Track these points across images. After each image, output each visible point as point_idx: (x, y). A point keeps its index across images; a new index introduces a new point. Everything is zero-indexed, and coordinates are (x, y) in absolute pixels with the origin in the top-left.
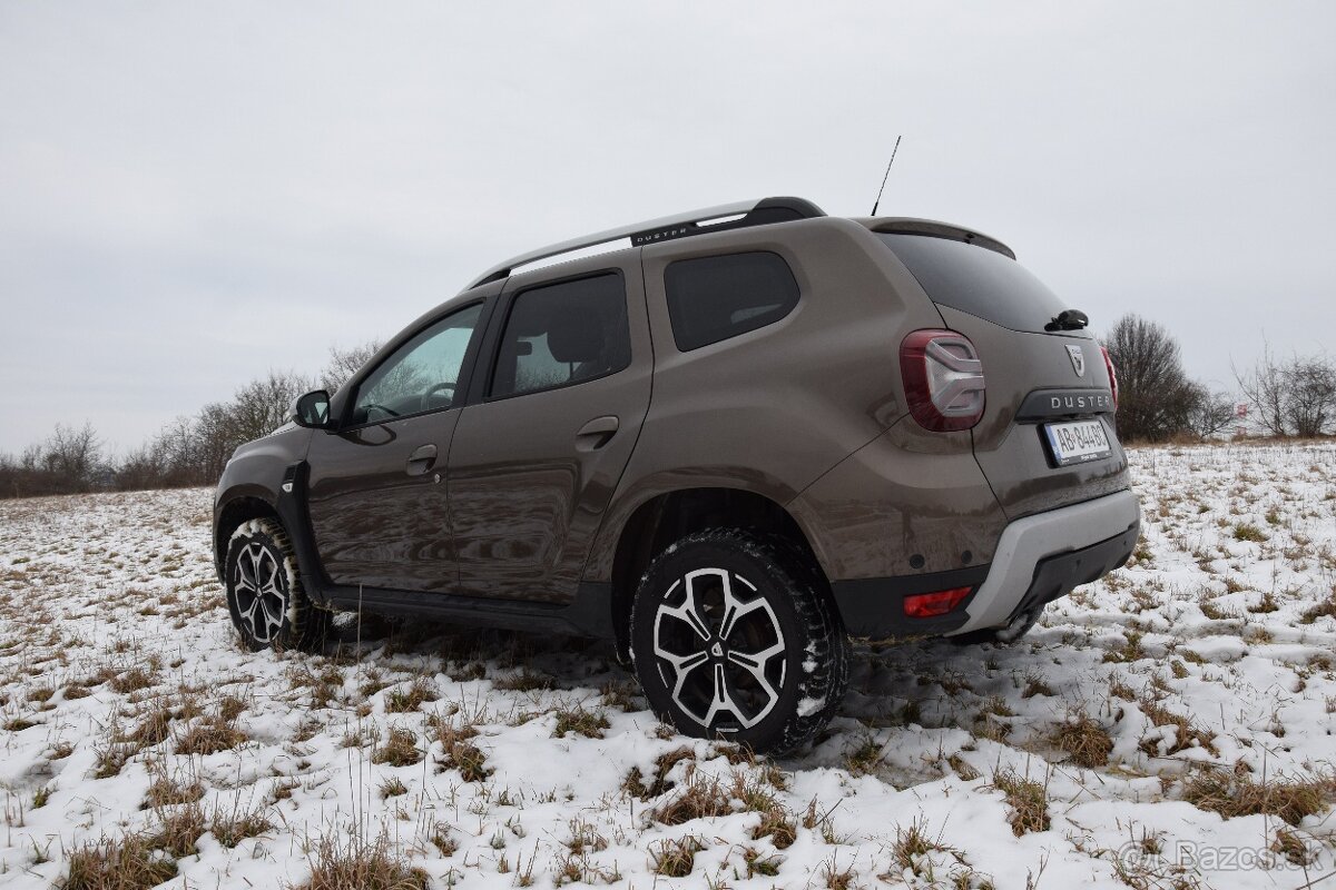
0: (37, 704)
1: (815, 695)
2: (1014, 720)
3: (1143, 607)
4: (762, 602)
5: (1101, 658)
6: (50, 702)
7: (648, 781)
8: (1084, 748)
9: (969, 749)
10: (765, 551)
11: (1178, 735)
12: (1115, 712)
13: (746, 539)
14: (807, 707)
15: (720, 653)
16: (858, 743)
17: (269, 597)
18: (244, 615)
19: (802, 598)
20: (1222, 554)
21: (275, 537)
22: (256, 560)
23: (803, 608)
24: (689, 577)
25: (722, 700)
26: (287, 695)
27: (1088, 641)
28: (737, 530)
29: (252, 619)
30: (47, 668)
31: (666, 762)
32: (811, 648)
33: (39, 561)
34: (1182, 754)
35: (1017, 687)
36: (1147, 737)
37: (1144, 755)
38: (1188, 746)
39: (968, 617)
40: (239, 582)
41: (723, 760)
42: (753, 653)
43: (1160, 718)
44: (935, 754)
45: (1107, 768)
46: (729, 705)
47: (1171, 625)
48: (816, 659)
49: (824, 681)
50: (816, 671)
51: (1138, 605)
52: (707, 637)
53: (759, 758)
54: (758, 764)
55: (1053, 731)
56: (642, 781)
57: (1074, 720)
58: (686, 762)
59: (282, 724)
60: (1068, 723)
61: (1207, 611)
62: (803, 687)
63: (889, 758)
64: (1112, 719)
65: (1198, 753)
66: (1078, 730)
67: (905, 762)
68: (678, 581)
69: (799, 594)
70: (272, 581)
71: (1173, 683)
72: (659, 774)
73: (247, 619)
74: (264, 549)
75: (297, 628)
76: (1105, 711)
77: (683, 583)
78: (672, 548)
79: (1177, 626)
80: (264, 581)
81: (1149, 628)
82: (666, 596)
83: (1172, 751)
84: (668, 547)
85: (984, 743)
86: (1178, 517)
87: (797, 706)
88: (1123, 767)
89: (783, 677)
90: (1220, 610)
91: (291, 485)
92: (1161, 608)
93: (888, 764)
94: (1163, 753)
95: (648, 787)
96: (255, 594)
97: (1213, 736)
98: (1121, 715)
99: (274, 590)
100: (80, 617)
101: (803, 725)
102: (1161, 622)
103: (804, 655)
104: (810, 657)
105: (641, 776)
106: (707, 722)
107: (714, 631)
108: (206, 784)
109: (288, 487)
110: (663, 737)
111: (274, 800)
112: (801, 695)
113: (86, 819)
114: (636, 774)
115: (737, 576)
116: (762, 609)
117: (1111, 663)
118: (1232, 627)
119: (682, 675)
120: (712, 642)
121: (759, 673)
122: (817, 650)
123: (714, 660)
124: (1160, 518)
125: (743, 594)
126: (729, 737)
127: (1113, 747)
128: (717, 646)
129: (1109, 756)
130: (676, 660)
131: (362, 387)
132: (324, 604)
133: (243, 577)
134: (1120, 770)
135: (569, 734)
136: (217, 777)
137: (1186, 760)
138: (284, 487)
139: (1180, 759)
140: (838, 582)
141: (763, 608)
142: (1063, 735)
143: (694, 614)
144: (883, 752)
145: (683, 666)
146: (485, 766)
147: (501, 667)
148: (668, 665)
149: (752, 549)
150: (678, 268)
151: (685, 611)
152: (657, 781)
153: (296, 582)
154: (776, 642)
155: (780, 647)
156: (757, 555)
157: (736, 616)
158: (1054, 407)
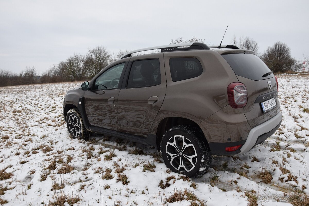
0: (26, 155)
1: (203, 167)
2: (249, 169)
3: (280, 134)
4: (192, 145)
5: (270, 150)
6: (29, 155)
7: (164, 183)
8: (266, 179)
9: (239, 179)
10: (193, 133)
11: (288, 177)
12: (273, 169)
13: (188, 130)
14: (201, 169)
15: (181, 154)
16: (213, 175)
17: (76, 127)
18: (71, 130)
19: (201, 145)
20: (300, 116)
21: (77, 114)
22: (73, 118)
23: (201, 147)
24: (175, 136)
25: (182, 165)
26: (82, 154)
27: (267, 143)
28: (186, 127)
29: (73, 131)
30: (28, 144)
31: (169, 179)
32: (203, 157)
33: (25, 107)
34: (289, 182)
35: (250, 159)
36: (281, 177)
37: (280, 182)
38: (290, 180)
39: (240, 151)
40: (69, 123)
41: (182, 180)
42: (189, 156)
43: (284, 171)
44: (231, 180)
45: (271, 184)
46: (183, 166)
47: (287, 139)
48: (204, 159)
49: (206, 164)
50: (204, 162)
51: (279, 133)
52: (179, 150)
53: (190, 179)
54: (190, 180)
55: (259, 174)
56: (163, 184)
57: (264, 171)
58: (173, 179)
59: (81, 164)
60: (262, 172)
61: (296, 136)
62: (201, 165)
63: (220, 180)
64: (272, 171)
65: (293, 183)
66: (264, 174)
67: (224, 181)
68: (172, 137)
69: (200, 144)
70: (77, 124)
71: (287, 159)
72: (167, 182)
73: (72, 131)
74: (75, 116)
75: (83, 134)
76: (271, 169)
78: (171, 130)
79: (288, 139)
80: (75, 123)
81: (282, 140)
82: (169, 140)
83: (286, 181)
84: (170, 129)
85: (242, 177)
86: (289, 104)
87: (199, 169)
88: (275, 184)
89: (196, 162)
90: (299, 135)
91: (81, 102)
92: (284, 134)
93: (220, 181)
94: (284, 182)
95: (165, 185)
96: (73, 126)
97: (297, 178)
98: (275, 170)
99: (77, 126)
100: (34, 126)
101: (200, 173)
102: (285, 138)
103: (201, 158)
104: (203, 159)
105: (163, 182)
106: (178, 169)
107: (180, 149)
108: (65, 184)
109: (80, 103)
110: (168, 173)
111: (80, 189)
112: (200, 167)
113: (39, 193)
115: (186, 138)
116: (192, 146)
117: (272, 152)
118: (302, 141)
119: (173, 158)
120: (180, 152)
121: (191, 161)
122: (204, 157)
123: (180, 156)
124: (285, 104)
125: (187, 142)
126: (183, 174)
127: (272, 178)
128: (181, 153)
129: (271, 181)
130: (171, 155)
131: (96, 80)
132: (89, 130)
133: (70, 122)
134: (274, 185)
135: (146, 171)
136: (67, 181)
137: (290, 184)
138: (79, 103)
139: (288, 184)
140: (210, 143)
142: (261, 175)
143: (176, 145)
144: (219, 178)
145: (173, 156)
146: (128, 180)
147: (130, 146)
148: (169, 156)
149: (190, 132)
150: (173, 60)
151: (174, 144)
153: (83, 124)
154: (195, 154)
155: (196, 155)
156: (191, 134)
157: (186, 147)
158: (264, 99)
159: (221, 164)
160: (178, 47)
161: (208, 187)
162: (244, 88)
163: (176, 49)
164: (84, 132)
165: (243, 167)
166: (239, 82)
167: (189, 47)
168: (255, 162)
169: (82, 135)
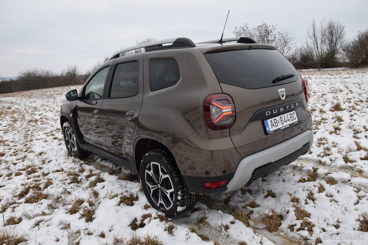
0: (7, 178)
1: (182, 206)
3: (325, 155)
4: (167, 176)
5: (298, 180)
6: (11, 177)
7: (138, 223)
8: (271, 224)
9: (232, 223)
10: (168, 161)
11: (302, 224)
12: (286, 211)
13: (164, 156)
14: (179, 209)
15: (160, 187)
16: (200, 216)
17: (72, 143)
18: (68, 146)
19: (177, 177)
20: (364, 129)
21: (71, 128)
22: (68, 133)
23: (177, 181)
24: (152, 163)
25: (161, 200)
26: (65, 178)
27: (301, 169)
28: (163, 151)
30: (18, 163)
31: (145, 217)
32: (179, 193)
34: (301, 232)
35: (264, 193)
36: (291, 224)
37: (289, 230)
38: (303, 229)
39: (227, 188)
41: (158, 219)
42: (167, 190)
43: (301, 214)
44: (220, 225)
45: (276, 233)
46: (162, 202)
47: (331, 163)
48: (181, 196)
49: (185, 202)
50: (181, 199)
51: (323, 154)
53: (169, 219)
54: (170, 221)
55: (264, 217)
56: (136, 223)
57: (271, 214)
58: (149, 218)
59: (57, 191)
60: (268, 215)
61: (346, 159)
62: (178, 203)
63: (208, 222)
64: (285, 213)
65: (305, 233)
66: (271, 218)
67: (212, 225)
68: (149, 164)
69: (176, 176)
71: (316, 195)
72: (142, 220)
73: (69, 148)
74: (69, 130)
76: (283, 210)
77: (150, 164)
78: (147, 154)
79: (333, 164)
80: (71, 139)
81: (324, 164)
82: (147, 167)
83: (298, 230)
85: (237, 221)
86: (358, 110)
87: (177, 208)
88: (281, 234)
89: (174, 199)
90: (351, 158)
91: (72, 115)
92: (330, 156)
93: (208, 224)
94: (295, 231)
95: (138, 225)
96: (69, 142)
97: (314, 226)
98: (288, 212)
100: (40, 139)
101: (180, 213)
102: (329, 162)
103: (178, 195)
104: (179, 195)
105: (137, 221)
106: (158, 205)
107: (158, 180)
108: (23, 217)
109: (71, 115)
110: (145, 209)
111: (35, 226)
112: (178, 206)
114: (136, 220)
115: (162, 167)
117: (301, 183)
118: (350, 167)
119: (152, 190)
120: (158, 183)
121: (168, 195)
122: (181, 194)
123: (158, 189)
124: (352, 110)
125: (164, 172)
126: (163, 211)
127: (281, 224)
128: (159, 185)
129: (279, 228)
131: (86, 87)
133: (67, 137)
134: (280, 234)
135: (122, 204)
136: (28, 214)
137: (301, 235)
139: (299, 234)
140: (184, 176)
141: (168, 177)
142: (266, 218)
143: (153, 174)
144: (207, 220)
145: (152, 188)
146: (93, 216)
148: (149, 187)
149: (165, 160)
151: (151, 173)
152: (141, 223)
153: (76, 141)
154: (172, 188)
155: (172, 190)
156: (166, 162)
157: (162, 178)
158: (267, 115)
159: (222, 199)
160: (164, 45)
161: (185, 233)
162: (229, 102)
163: (160, 46)
164: (78, 149)
165: (247, 205)
166: (223, 93)
167: (172, 44)
168: (270, 197)
169: (77, 153)
